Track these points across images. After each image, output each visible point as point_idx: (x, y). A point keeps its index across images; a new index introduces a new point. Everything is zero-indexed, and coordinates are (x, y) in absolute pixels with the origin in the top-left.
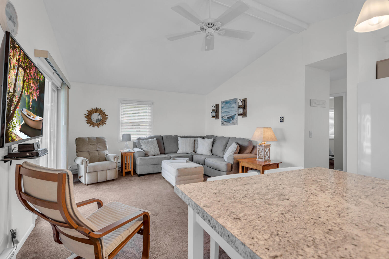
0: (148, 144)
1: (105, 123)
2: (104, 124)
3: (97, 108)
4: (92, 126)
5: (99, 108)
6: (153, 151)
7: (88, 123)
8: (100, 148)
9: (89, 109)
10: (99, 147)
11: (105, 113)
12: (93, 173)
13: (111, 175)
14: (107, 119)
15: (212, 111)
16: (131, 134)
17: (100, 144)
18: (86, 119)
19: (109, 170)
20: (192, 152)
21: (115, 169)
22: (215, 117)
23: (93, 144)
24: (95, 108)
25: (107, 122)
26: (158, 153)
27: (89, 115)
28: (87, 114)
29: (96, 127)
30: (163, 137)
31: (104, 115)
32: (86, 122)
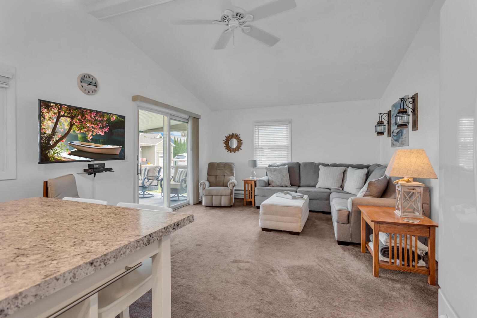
0: (275, 172)
1: (241, 148)
2: (239, 149)
3: (233, 133)
4: (230, 151)
5: (235, 133)
6: (278, 181)
7: (227, 149)
8: (227, 174)
9: (227, 135)
10: (227, 172)
11: (240, 138)
12: (209, 196)
13: (225, 201)
14: (242, 144)
16: (257, 160)
17: (226, 170)
18: (224, 145)
19: (224, 196)
20: (337, 187)
21: (229, 196)
22: (384, 133)
23: (221, 169)
24: (232, 134)
25: (242, 147)
26: (287, 184)
27: (227, 141)
28: (225, 140)
29: (233, 152)
30: (300, 165)
31: (239, 140)
32: (225, 148)
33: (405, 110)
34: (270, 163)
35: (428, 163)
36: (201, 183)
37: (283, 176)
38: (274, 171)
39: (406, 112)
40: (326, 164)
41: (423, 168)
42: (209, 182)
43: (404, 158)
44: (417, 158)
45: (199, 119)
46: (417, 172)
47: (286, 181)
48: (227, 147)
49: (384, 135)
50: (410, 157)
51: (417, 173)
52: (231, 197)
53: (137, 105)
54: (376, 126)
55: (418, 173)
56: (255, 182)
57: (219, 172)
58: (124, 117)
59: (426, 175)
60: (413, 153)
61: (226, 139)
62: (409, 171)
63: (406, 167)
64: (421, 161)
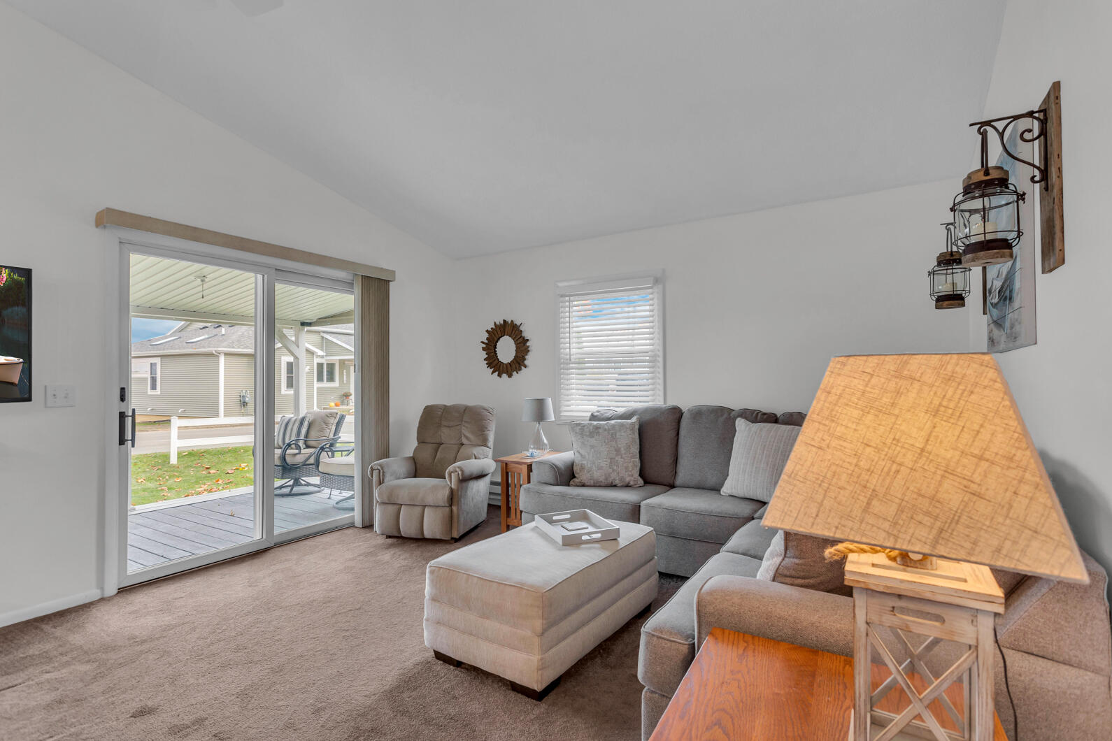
1: (525, 362)
2: (521, 367)
3: (504, 321)
4: (497, 373)
5: (509, 320)
6: (600, 468)
7: (490, 365)
8: (467, 438)
9: (491, 326)
10: (466, 434)
11: (523, 335)
12: (390, 507)
13: (432, 525)
14: (529, 351)
15: (939, 264)
17: (467, 427)
18: (484, 355)
19: (430, 509)
21: (448, 509)
22: (963, 299)
23: (451, 424)
24: (502, 322)
25: (529, 360)
26: (628, 479)
27: (491, 344)
28: (486, 342)
29: (505, 376)
30: (682, 414)
31: (521, 340)
32: (486, 362)
33: (994, 175)
34: (593, 408)
35: (1011, 459)
36: (372, 467)
37: (618, 451)
38: (591, 435)
39: (1003, 182)
40: (765, 414)
41: (974, 487)
42: (415, 463)
43: (856, 413)
44: (936, 413)
45: (389, 281)
46: (928, 513)
47: (626, 468)
48: (491, 361)
49: (963, 305)
50: (893, 404)
51: (927, 520)
52: (451, 511)
53: (120, 238)
54: (930, 274)
55: (938, 524)
56: (530, 467)
57: (446, 434)
58: (27, 273)
59: (995, 543)
60: (913, 379)
61: (487, 339)
62: (875, 502)
63: (865, 476)
64: (966, 437)
